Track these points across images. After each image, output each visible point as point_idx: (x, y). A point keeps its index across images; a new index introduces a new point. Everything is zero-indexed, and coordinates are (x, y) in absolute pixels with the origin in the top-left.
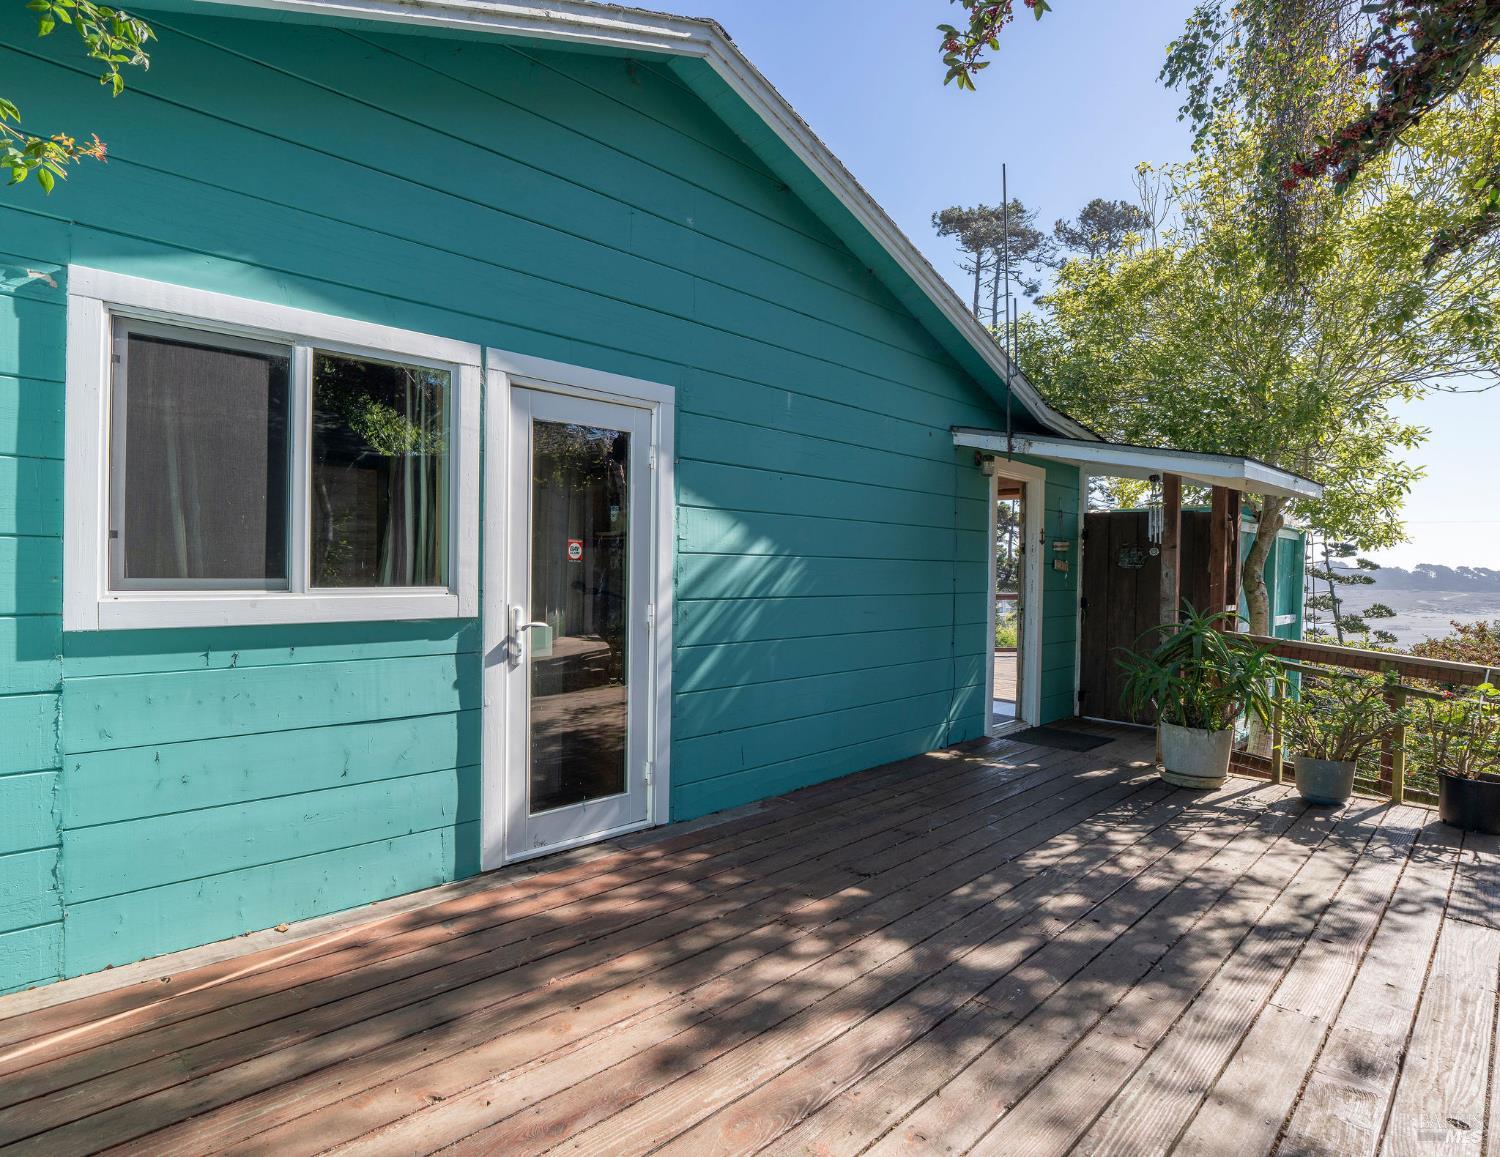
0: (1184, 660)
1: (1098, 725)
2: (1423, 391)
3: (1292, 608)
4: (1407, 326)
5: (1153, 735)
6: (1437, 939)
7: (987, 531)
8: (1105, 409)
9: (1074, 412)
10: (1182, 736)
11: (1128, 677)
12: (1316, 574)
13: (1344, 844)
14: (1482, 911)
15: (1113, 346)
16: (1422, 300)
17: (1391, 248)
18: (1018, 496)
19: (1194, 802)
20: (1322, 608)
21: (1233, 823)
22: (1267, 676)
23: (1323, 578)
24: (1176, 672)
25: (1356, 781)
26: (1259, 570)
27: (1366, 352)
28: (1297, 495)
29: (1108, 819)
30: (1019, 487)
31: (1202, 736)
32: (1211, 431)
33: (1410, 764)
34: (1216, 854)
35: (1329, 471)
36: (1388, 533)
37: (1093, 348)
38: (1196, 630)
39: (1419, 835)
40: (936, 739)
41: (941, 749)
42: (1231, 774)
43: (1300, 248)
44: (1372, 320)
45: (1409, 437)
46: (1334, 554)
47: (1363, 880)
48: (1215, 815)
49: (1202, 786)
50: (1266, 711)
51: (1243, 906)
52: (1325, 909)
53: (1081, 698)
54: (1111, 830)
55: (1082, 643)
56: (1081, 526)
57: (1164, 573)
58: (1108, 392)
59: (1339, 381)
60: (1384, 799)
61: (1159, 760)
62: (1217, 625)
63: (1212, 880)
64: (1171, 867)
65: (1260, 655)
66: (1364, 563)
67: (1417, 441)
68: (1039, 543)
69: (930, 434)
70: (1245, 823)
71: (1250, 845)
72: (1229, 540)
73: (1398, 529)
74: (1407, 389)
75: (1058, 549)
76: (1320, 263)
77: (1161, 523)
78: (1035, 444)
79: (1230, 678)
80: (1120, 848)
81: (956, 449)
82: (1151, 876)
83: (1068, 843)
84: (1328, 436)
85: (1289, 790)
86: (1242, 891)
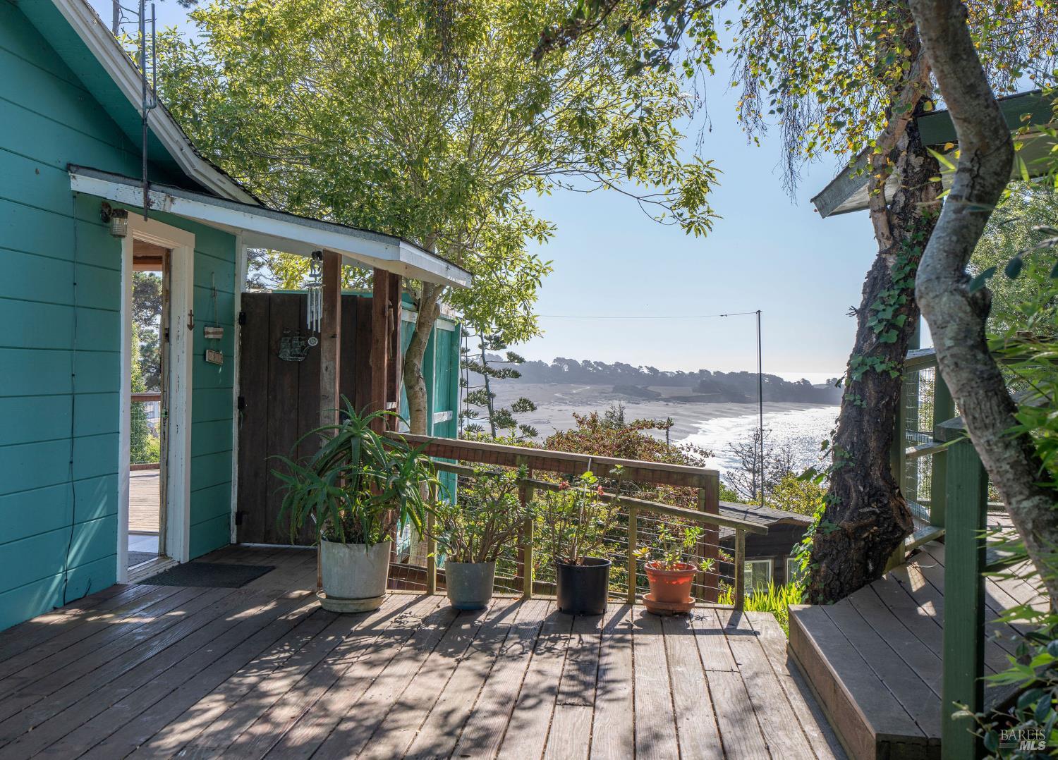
0: (344, 466)
1: (257, 552)
2: (551, 186)
3: (450, 405)
4: (538, 119)
5: (314, 555)
6: (550, 728)
7: (118, 311)
8: (264, 166)
9: (230, 167)
10: (342, 555)
11: (287, 490)
12: (474, 368)
13: (486, 649)
14: (581, 692)
15: (273, 90)
16: (548, 95)
17: (526, 36)
18: (161, 266)
19: (353, 629)
20: (479, 404)
21: (389, 645)
22: (421, 479)
23: (479, 372)
24: (336, 482)
25: (497, 581)
26: (419, 364)
27: (508, 139)
28: (450, 283)
29: (260, 667)
30: (163, 254)
31: (360, 551)
32: (373, 206)
33: (539, 556)
34: (372, 684)
35: (478, 260)
36: (525, 327)
37: (251, 89)
38: (355, 432)
39: (543, 627)
40: (48, 596)
41: (55, 610)
42: (389, 591)
43: (455, 17)
44: (512, 107)
45: (541, 232)
46: (489, 346)
47: (498, 682)
48: (372, 640)
49: (362, 608)
50: (421, 518)
51: (394, 737)
52: (465, 721)
53: (238, 522)
54: (264, 679)
55: (239, 454)
56: (238, 308)
57: (324, 366)
58: (266, 146)
59: (486, 167)
60: (517, 596)
61: (320, 585)
62: (375, 425)
63: (366, 715)
64: (325, 710)
65: (414, 456)
66: (513, 357)
67: (547, 237)
68: (186, 329)
69: (37, 172)
70: (400, 643)
71: (406, 667)
72: (389, 329)
73: (533, 322)
74: (540, 183)
75: (211, 336)
76: (472, 37)
77: (320, 309)
78: (178, 201)
79: (386, 483)
80: (273, 700)
81: (75, 197)
82: (305, 725)
83: (214, 706)
84: (474, 223)
85: (440, 601)
86: (393, 721)
